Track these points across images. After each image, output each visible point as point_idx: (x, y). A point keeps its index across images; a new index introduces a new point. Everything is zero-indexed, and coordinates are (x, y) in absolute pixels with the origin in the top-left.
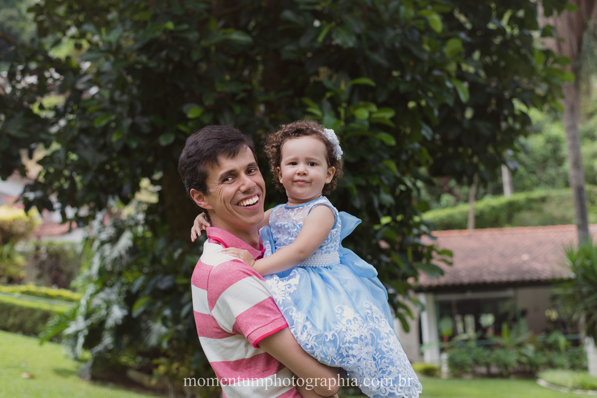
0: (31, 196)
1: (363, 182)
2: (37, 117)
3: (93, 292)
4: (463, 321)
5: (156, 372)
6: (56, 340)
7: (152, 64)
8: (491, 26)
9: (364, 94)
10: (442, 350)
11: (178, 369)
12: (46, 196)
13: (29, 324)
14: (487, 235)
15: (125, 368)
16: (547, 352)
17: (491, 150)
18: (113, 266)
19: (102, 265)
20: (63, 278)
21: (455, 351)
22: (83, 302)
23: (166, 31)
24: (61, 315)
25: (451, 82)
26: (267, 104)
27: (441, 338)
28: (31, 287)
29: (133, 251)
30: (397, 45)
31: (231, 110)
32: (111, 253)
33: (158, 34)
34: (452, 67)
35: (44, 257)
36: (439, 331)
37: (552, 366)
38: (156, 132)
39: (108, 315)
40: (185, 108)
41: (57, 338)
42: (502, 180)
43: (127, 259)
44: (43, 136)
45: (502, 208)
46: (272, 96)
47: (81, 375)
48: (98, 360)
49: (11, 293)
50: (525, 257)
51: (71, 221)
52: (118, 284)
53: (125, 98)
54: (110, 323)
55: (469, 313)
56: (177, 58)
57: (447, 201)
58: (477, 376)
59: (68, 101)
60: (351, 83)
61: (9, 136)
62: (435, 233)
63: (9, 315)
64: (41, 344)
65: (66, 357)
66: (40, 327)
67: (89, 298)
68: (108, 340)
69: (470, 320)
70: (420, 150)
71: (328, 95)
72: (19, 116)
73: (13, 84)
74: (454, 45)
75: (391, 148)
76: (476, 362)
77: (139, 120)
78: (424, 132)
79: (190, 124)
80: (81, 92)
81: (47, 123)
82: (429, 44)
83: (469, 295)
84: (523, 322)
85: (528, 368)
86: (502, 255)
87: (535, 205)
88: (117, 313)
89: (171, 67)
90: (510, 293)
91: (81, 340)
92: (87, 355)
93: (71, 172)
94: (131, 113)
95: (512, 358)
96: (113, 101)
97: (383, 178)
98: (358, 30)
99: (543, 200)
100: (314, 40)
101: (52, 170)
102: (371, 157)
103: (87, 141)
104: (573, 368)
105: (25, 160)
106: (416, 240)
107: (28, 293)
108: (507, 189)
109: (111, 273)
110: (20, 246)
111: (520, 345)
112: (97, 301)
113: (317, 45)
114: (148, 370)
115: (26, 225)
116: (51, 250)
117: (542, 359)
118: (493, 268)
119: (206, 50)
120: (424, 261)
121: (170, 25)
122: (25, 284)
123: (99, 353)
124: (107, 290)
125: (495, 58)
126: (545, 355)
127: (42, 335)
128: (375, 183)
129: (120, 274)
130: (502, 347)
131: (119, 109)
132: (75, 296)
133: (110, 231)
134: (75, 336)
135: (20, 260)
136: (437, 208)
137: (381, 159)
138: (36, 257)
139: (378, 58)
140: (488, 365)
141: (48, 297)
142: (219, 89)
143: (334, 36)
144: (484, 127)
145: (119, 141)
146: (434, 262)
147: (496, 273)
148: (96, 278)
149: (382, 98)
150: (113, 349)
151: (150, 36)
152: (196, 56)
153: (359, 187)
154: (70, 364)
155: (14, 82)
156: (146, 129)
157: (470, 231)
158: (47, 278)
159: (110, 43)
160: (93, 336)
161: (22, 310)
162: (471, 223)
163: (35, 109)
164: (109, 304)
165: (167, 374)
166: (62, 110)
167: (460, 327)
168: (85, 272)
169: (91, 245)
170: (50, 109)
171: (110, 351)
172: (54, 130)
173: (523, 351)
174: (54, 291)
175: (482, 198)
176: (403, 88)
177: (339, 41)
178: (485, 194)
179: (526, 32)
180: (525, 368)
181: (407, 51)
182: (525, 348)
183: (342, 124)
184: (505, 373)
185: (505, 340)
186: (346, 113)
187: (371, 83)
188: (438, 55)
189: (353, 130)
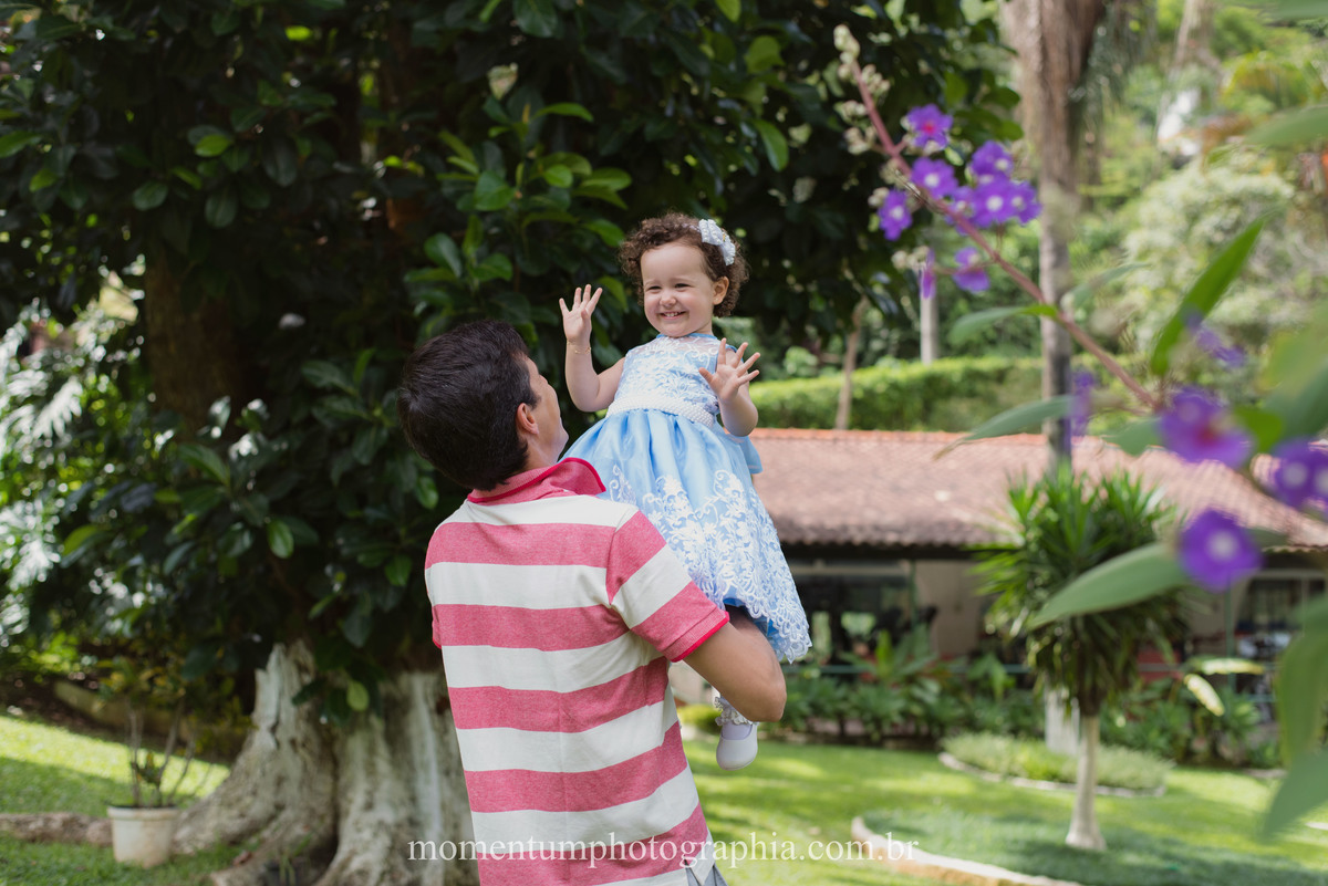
5: (103, 685)
7: (125, 36)
9: (577, 139)
11: (151, 681)
15: (53, 678)
16: (967, 698)
17: (846, 272)
18: (36, 456)
19: (11, 451)
25: (751, 125)
29: (82, 425)
30: (651, 39)
31: (292, 146)
32: (34, 425)
34: (758, 96)
37: (973, 726)
38: (129, 178)
39: (17, 559)
40: (192, 134)
43: (67, 440)
50: (942, 496)
52: (46, 496)
53: (68, 98)
54: (21, 577)
55: (823, 608)
56: (179, 27)
57: (799, 363)
58: (816, 739)
60: (544, 111)
68: (14, 613)
71: (494, 132)
74: (765, 50)
76: (817, 710)
77: (92, 150)
79: (202, 168)
82: (714, 46)
83: (820, 569)
84: (921, 633)
85: (924, 729)
86: (896, 488)
87: (980, 387)
88: (38, 558)
89: (168, 44)
90: (904, 568)
94: (77, 135)
95: (892, 705)
96: (38, 104)
99: (1000, 376)
100: (473, 15)
102: (572, 269)
104: (1015, 732)
108: (927, 346)
109: (31, 469)
111: (911, 680)
113: (477, 27)
117: (953, 711)
118: (871, 514)
124: (19, 507)
126: (962, 703)
129: (51, 474)
130: (876, 682)
131: (51, 123)
133: (33, 379)
136: (777, 377)
137: (601, 273)
139: (606, 64)
140: (841, 718)
142: (268, 102)
143: (515, 10)
144: (830, 223)
145: (45, 190)
147: (877, 528)
150: (25, 632)
152: (220, 27)
153: (542, 328)
156: (106, 172)
157: (840, 433)
164: (21, 537)
165: (127, 690)
171: (15, 639)
173: (917, 692)
175: (873, 363)
176: (652, 130)
177: (521, 22)
178: (882, 353)
179: (937, 31)
180: (918, 728)
181: (666, 54)
182: (922, 687)
183: (518, 194)
184: (876, 736)
185: (881, 667)
186: (526, 174)
187: (587, 116)
188: (732, 67)
189: (540, 209)
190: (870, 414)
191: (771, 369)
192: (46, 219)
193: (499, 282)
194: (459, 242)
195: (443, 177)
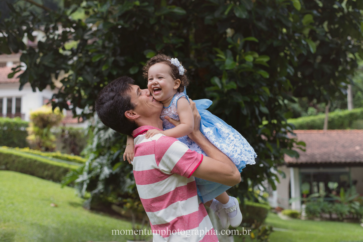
0: (56, 100)
1: (249, 100)
2: (61, 55)
3: (93, 158)
4: (318, 185)
5: (125, 206)
6: (72, 185)
7: (127, 26)
8: (336, 6)
9: (252, 47)
10: (302, 202)
11: (137, 205)
12: (65, 101)
13: (56, 176)
14: (335, 133)
15: (111, 204)
17: (332, 82)
18: (105, 144)
19: (99, 143)
20: (78, 149)
21: (310, 203)
22: (87, 164)
23: (135, 6)
24: (74, 171)
25: (305, 41)
26: (197, 50)
27: (302, 195)
28: (59, 154)
30: (274, 17)
31: (172, 54)
32: (104, 135)
33: (130, 8)
34: (306, 32)
35: (67, 136)
36: (301, 191)
38: (128, 66)
39: (101, 172)
40: (145, 52)
41: (71, 184)
42: (347, 100)
43: (113, 139)
44: (64, 66)
45: (346, 117)
46: (199, 46)
47: (84, 207)
48: (95, 198)
49: (46, 157)
50: (358, 148)
51: (79, 116)
52: (108, 154)
53: (111, 45)
54: (102, 177)
55: (321, 181)
56: (141, 22)
57: (312, 112)
58: (323, 219)
59: (79, 45)
60: (244, 40)
61: (44, 65)
62: (295, 131)
63: (45, 170)
64: (62, 187)
65: (77, 195)
66: (63, 178)
67: (90, 162)
68: (100, 187)
69: (322, 185)
70: (286, 82)
71: (230, 47)
72: (50, 54)
73: (48, 35)
74: (308, 18)
75: (266, 79)
76: (323, 211)
77: (119, 58)
78: (288, 70)
80: (87, 40)
81: (66, 58)
82: (293, 18)
83: (322, 170)
84: (353, 188)
85: (355, 216)
86: (343, 146)
88: (107, 171)
89: (138, 28)
90: (347, 169)
91: (85, 186)
92: (89, 195)
93: (79, 88)
94: (114, 54)
95: (345, 209)
96: (104, 47)
97: (261, 98)
98: (249, 8)
100: (223, 13)
101: (68, 86)
102: (254, 85)
103: (89, 69)
105: (54, 80)
106: (284, 135)
107: (57, 157)
108: (350, 105)
109: (104, 147)
110: (53, 130)
111: (351, 202)
112: (95, 164)
113: (224, 17)
114: (121, 205)
115: (57, 117)
116: (71, 132)
118: (336, 154)
119: (159, 18)
120: (288, 148)
121: (137, 3)
122: (55, 152)
123: (96, 194)
124: (101, 157)
125: (337, 26)
127: (63, 182)
128: (256, 100)
129: (109, 148)
130: (340, 202)
131: (107, 52)
132: (83, 160)
134: (82, 184)
135: (53, 137)
136: (305, 116)
137: (261, 86)
138: (62, 136)
139: (261, 25)
140: (330, 213)
141: (68, 160)
142: (165, 42)
143: (235, 11)
144: (327, 68)
145: (106, 70)
146: (294, 149)
147: (338, 157)
148: (95, 150)
149: (262, 50)
150: (103, 192)
151: (126, 9)
152: (152, 21)
153: (245, 102)
154: (78, 200)
155: (48, 34)
156: (122, 64)
157: (325, 131)
158: (68, 148)
159: (102, 13)
160: (92, 184)
161: (52, 167)
162: (326, 126)
163: (61, 51)
164: (102, 165)
165: (131, 208)
166: (75, 51)
167: (315, 189)
168: (89, 146)
169: (93, 131)
170: (69, 50)
171: (102, 193)
172: (70, 62)
173: (353, 205)
174: (72, 157)
175: (334, 111)
176: (276, 43)
177: (237, 14)
178: (336, 108)
179: (357, 10)
180: (353, 216)
181: (279, 21)
182: (354, 204)
183: (237, 64)
184: (341, 218)
185: (341, 198)
186: (239, 58)
187: (256, 40)
188: (298, 24)
189: (244, 68)
190: (333, 125)
191: (304, 113)
192: (106, 78)
193: (233, 90)
194: (221, 79)
195: (215, 60)
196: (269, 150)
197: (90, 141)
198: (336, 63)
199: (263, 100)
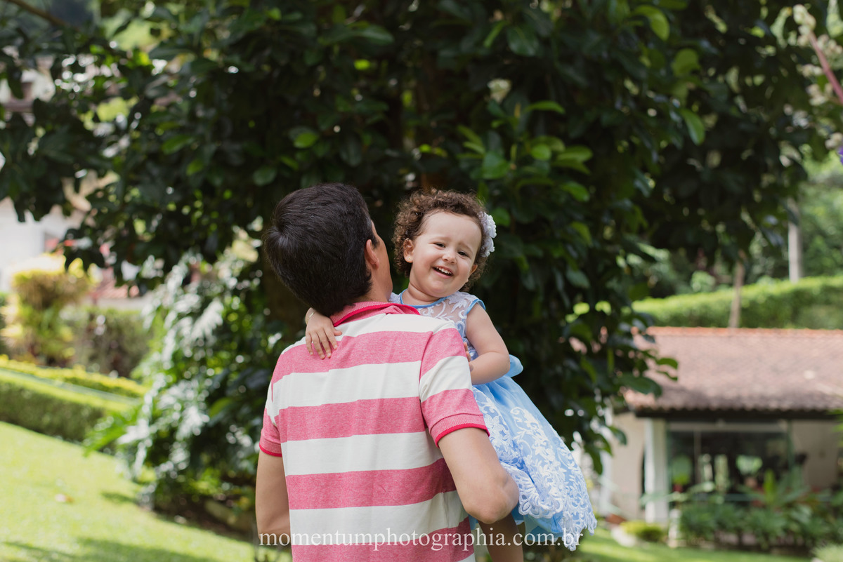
0: (75, 244)
1: (540, 253)
2: (90, 134)
3: (163, 386)
4: (713, 464)
5: (235, 505)
6: (109, 451)
7: (249, 68)
8: (758, 32)
9: (550, 125)
10: (672, 506)
12: (96, 246)
13: (71, 426)
14: (757, 338)
15: (203, 498)
16: (831, 519)
17: (745, 217)
18: (193, 352)
19: (178, 348)
20: (127, 362)
21: (692, 507)
22: (148, 400)
23: (269, 21)
24: (117, 415)
25: (678, 114)
26: (420, 130)
27: (672, 487)
28: (80, 373)
29: (223, 331)
30: (605, 55)
31: (358, 139)
32: (192, 331)
33: (258, 25)
34: (682, 91)
35: (100, 330)
36: (670, 476)
37: (836, 539)
38: (251, 164)
39: (181, 419)
40: (292, 133)
41: (108, 448)
42: (787, 257)
43: (213, 341)
44: (93, 161)
45: (785, 298)
46: (424, 121)
47: (139, 504)
48: (167, 484)
49: (49, 381)
50: (809, 375)
51: (130, 284)
52: (199, 378)
53: (212, 113)
54: (184, 431)
55: (721, 453)
56: (283, 61)
57: (702, 283)
58: (721, 546)
59: (133, 112)
60: (530, 108)
61: (47, 159)
62: (652, 331)
63: (45, 412)
64: (86, 455)
65: (122, 476)
66: (89, 432)
67: (156, 394)
68: (180, 456)
69: (722, 462)
70: (633, 212)
71: (495, 124)
72: (62, 130)
74: (687, 59)
75: (583, 204)
76: (722, 526)
77: (228, 146)
78: (638, 184)
79: (299, 156)
80: (151, 101)
81: (101, 142)
82: (650, 58)
83: (721, 426)
84: (797, 472)
85: (800, 541)
86: (775, 370)
87: (833, 297)
88: (195, 420)
89: (276, 74)
90: (783, 426)
91: (142, 454)
92: (151, 475)
93: (131, 214)
94: (217, 136)
95: (777, 523)
96: (192, 117)
97: (570, 248)
98: (544, 32)
100: (479, 44)
101: (105, 211)
102: (552, 217)
103: (155, 171)
105: (69, 190)
106: (625, 341)
107: (75, 381)
108: (794, 269)
109: (188, 360)
110: (68, 312)
111: (790, 506)
112: (168, 399)
113: (483, 52)
114: (228, 502)
116: (111, 321)
117: (821, 528)
119: (327, 51)
120: (636, 373)
121: (276, 14)
122: (70, 367)
123: (167, 474)
124: (183, 385)
125: (759, 80)
126: (828, 523)
127: (87, 442)
128: (557, 254)
129: (203, 363)
130: (764, 507)
131: (200, 129)
133: (191, 300)
134: (132, 449)
135: (66, 333)
136: (686, 292)
137: (571, 219)
138: (90, 330)
139: (573, 74)
140: (739, 532)
141: (101, 388)
142: (341, 109)
143: (509, 39)
144: (733, 182)
145: (197, 174)
146: (649, 375)
147: (762, 396)
148: (168, 365)
149: (575, 133)
150: (186, 469)
151: (246, 28)
152: (310, 59)
153: (531, 259)
154: (128, 489)
156: (236, 160)
157: (732, 330)
158: (105, 360)
159: (191, 36)
160: (159, 450)
162: (735, 319)
163: (89, 124)
164: (184, 404)
165: (250, 509)
166: (122, 126)
167: (706, 473)
168: (154, 357)
169: (164, 318)
170: (107, 122)
171: (181, 472)
172: (110, 152)
173: (794, 514)
174: (112, 380)
176: (607, 118)
177: (514, 46)
178: (761, 275)
180: (795, 540)
181: (615, 65)
182: (798, 511)
183: (512, 166)
184: (765, 546)
185: (767, 496)
186: (518, 152)
187: (561, 110)
188: (663, 72)
189: (529, 176)
190: (753, 317)
191: (682, 287)
192: (198, 194)
195: (460, 157)
196: (586, 375)
197: (154, 344)
198: (755, 169)
199: (574, 254)
